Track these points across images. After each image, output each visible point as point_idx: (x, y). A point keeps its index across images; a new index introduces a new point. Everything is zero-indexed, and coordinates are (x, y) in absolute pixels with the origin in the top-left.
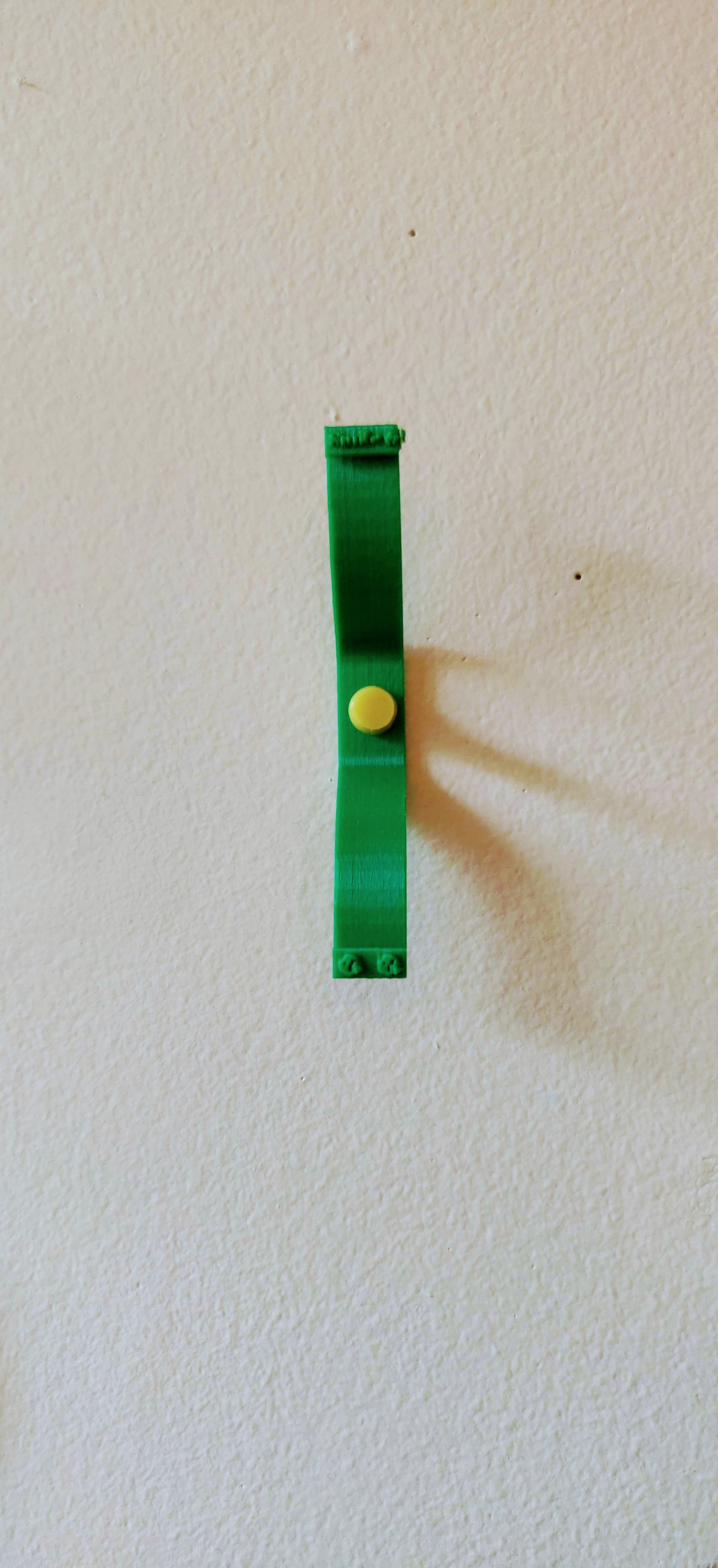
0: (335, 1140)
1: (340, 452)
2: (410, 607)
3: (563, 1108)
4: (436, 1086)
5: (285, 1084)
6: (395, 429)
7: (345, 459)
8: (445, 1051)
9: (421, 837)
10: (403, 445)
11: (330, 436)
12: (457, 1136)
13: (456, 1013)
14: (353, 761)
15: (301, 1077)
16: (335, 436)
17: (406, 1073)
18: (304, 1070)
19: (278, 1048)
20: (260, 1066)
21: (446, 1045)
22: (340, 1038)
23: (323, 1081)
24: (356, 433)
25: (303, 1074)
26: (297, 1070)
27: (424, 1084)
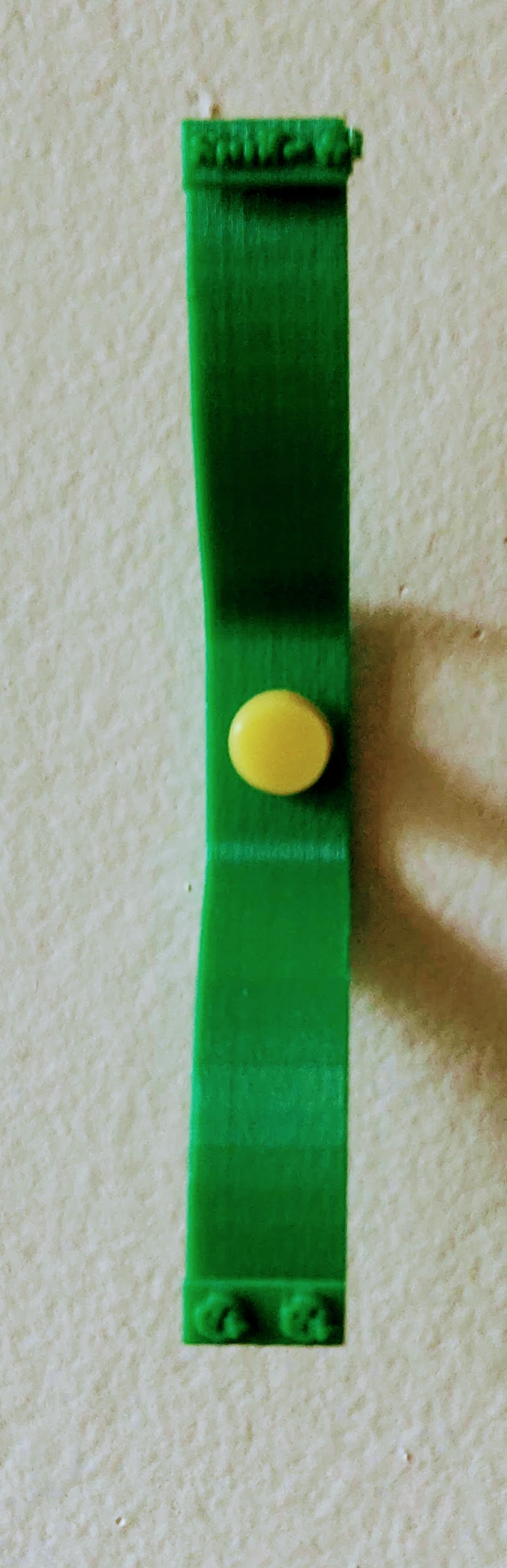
1: (215, 175)
2: (364, 519)
4: (402, 1540)
5: (83, 1532)
6: (339, 130)
7: (228, 192)
8: (422, 1465)
9: (379, 1012)
10: (357, 165)
11: (194, 141)
13: (448, 1388)
14: (238, 851)
15: (116, 1518)
16: (204, 140)
17: (338, 1511)
18: (124, 1504)
19: (68, 1457)
20: (29, 1495)
21: (425, 1454)
22: (200, 1437)
23: (162, 1529)
24: (252, 136)
25: (120, 1512)
26: (110, 1501)
27: (377, 1534)
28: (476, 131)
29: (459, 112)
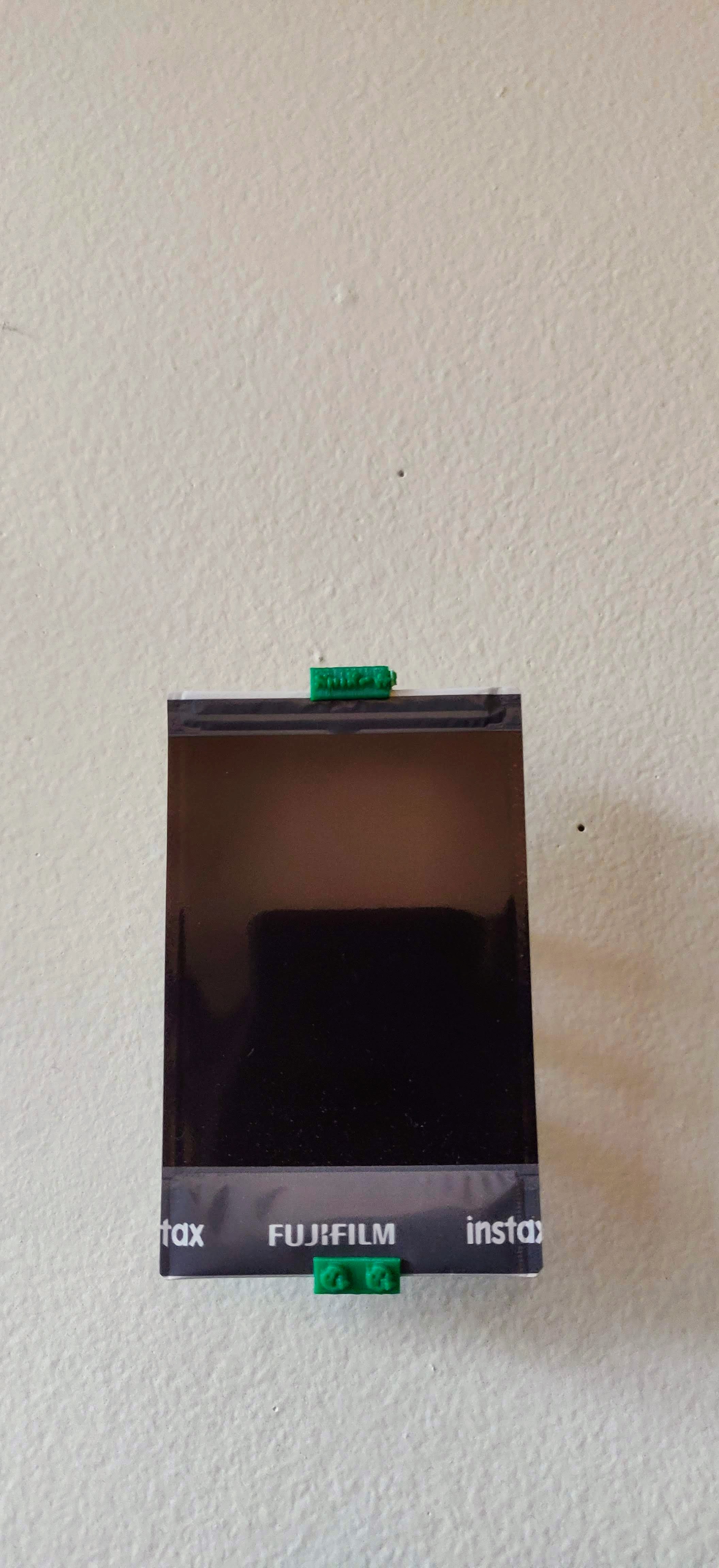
0: (312, 1488)
1: (328, 693)
3: (582, 1444)
4: (432, 1418)
5: (255, 1416)
6: (385, 671)
8: (442, 1373)
10: (393, 688)
11: (316, 678)
12: (459, 1482)
15: (274, 1407)
16: (321, 677)
17: (396, 1402)
18: (278, 1399)
19: (247, 1371)
20: (225, 1393)
21: (443, 1367)
22: (320, 1358)
23: (299, 1412)
24: (344, 675)
25: (276, 1404)
26: (269, 1398)
27: (418, 1416)
28: (451, 668)
29: (442, 658)
